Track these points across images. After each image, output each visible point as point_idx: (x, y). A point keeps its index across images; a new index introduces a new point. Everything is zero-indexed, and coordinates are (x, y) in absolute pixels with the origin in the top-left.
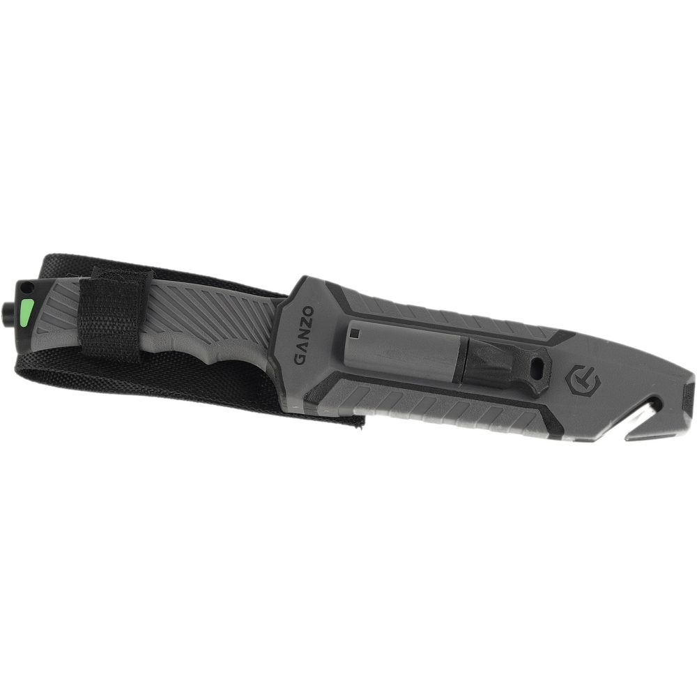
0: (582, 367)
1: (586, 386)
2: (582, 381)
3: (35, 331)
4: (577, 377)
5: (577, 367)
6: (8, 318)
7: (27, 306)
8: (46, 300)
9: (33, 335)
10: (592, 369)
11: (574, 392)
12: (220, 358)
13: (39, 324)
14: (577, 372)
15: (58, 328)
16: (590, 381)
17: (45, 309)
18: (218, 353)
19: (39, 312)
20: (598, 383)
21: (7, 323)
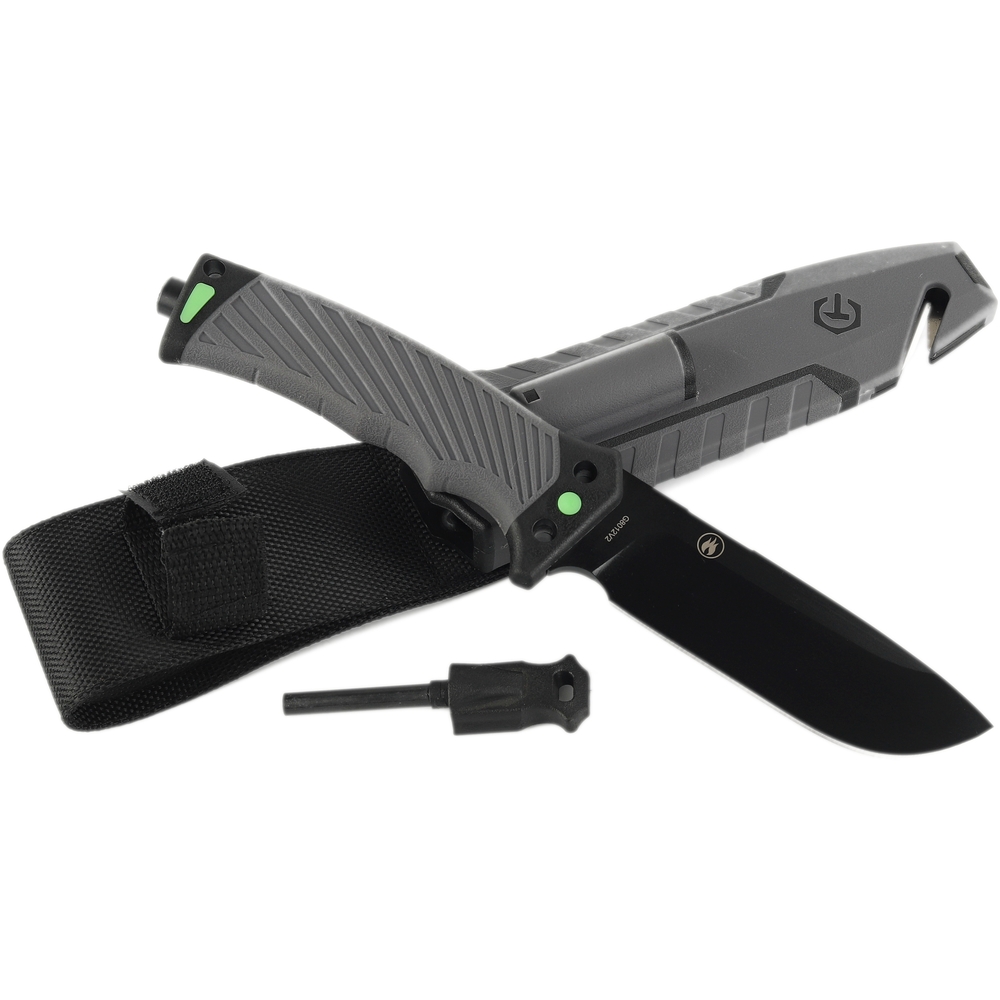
0: (825, 300)
1: (846, 317)
2: (837, 315)
3: (196, 336)
4: (827, 314)
5: (818, 304)
6: (169, 300)
7: (203, 294)
8: (234, 298)
9: (192, 339)
10: (838, 297)
11: (837, 331)
12: (448, 487)
13: (208, 325)
14: (823, 308)
15: (232, 345)
16: (846, 309)
17: (226, 309)
18: (447, 478)
19: (214, 310)
20: (857, 308)
21: (163, 307)
